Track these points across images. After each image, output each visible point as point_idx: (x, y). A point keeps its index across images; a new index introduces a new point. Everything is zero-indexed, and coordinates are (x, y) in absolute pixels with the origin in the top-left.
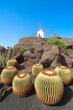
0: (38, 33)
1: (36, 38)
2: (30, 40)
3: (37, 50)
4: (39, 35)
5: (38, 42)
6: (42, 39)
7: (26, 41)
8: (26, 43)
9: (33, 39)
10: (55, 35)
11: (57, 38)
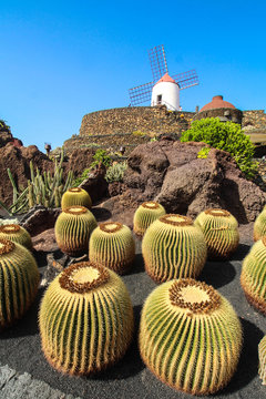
0: (156, 91)
1: (146, 112)
2: (123, 118)
3: (150, 162)
4: (160, 97)
5: (153, 126)
6: (168, 114)
7: (107, 124)
8: (110, 132)
9: (136, 116)
10: (220, 101)
11: (226, 113)
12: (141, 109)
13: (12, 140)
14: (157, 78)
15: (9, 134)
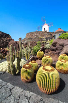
2: (36, 34)
4: (44, 29)
5: (44, 36)
6: (47, 33)
7: (33, 35)
9: (39, 33)
10: (60, 29)
11: (62, 32)
12: (41, 32)
13: (12, 39)
14: (43, 24)
15: (11, 38)
